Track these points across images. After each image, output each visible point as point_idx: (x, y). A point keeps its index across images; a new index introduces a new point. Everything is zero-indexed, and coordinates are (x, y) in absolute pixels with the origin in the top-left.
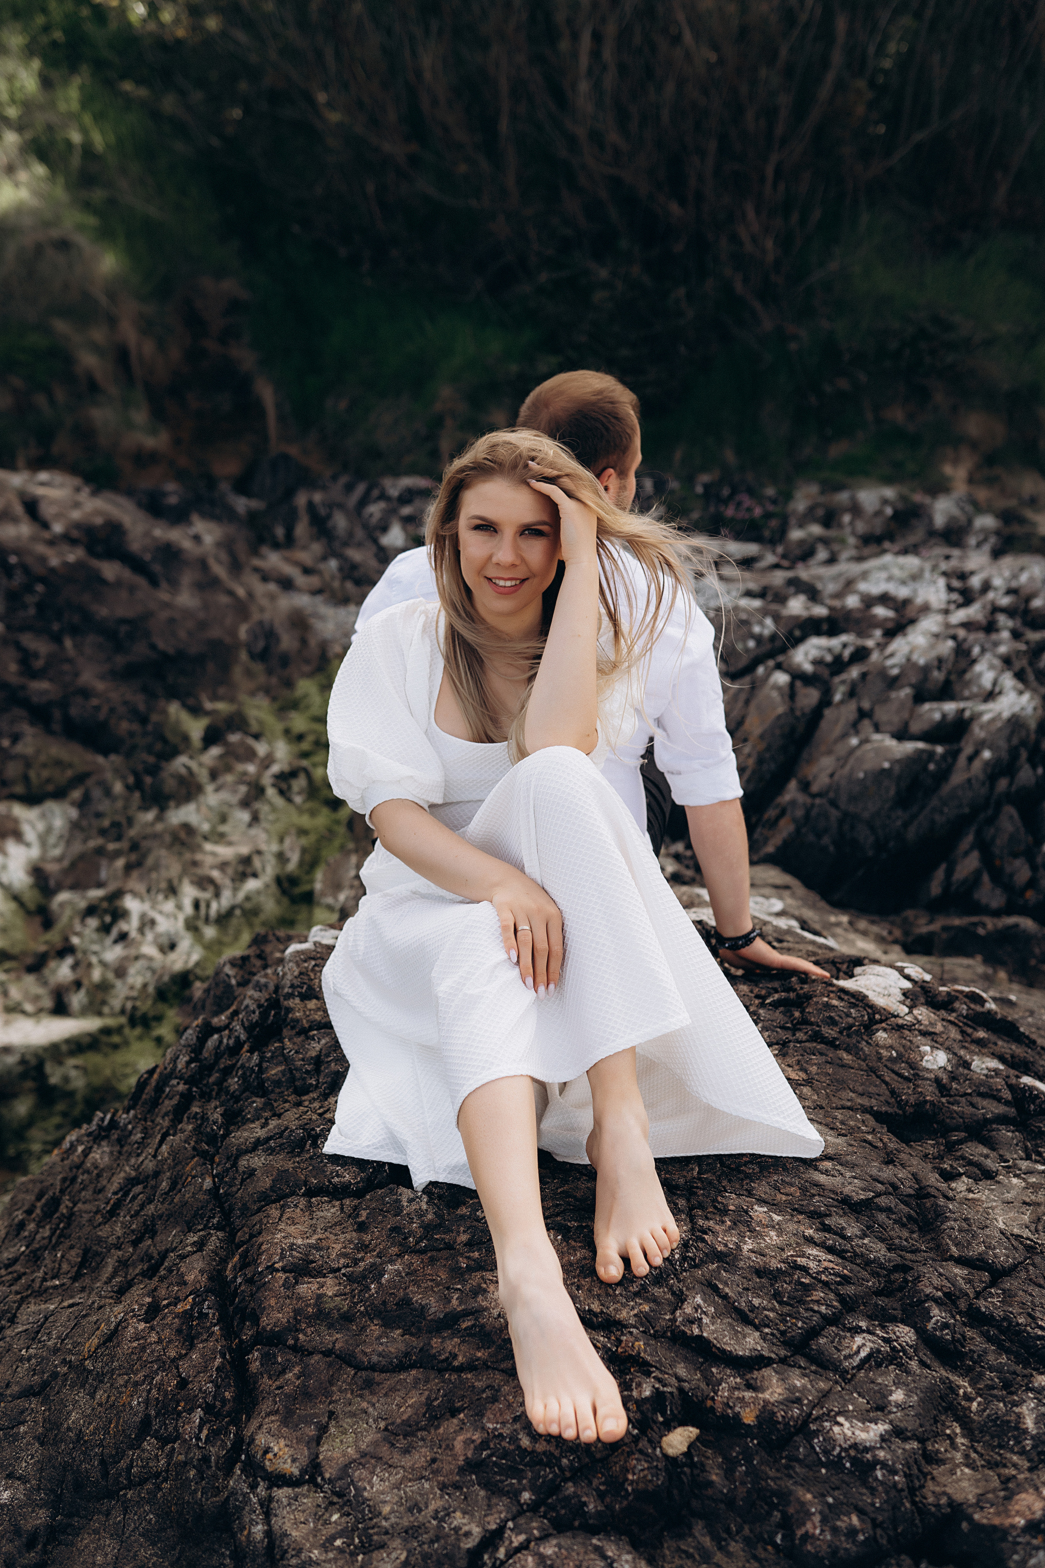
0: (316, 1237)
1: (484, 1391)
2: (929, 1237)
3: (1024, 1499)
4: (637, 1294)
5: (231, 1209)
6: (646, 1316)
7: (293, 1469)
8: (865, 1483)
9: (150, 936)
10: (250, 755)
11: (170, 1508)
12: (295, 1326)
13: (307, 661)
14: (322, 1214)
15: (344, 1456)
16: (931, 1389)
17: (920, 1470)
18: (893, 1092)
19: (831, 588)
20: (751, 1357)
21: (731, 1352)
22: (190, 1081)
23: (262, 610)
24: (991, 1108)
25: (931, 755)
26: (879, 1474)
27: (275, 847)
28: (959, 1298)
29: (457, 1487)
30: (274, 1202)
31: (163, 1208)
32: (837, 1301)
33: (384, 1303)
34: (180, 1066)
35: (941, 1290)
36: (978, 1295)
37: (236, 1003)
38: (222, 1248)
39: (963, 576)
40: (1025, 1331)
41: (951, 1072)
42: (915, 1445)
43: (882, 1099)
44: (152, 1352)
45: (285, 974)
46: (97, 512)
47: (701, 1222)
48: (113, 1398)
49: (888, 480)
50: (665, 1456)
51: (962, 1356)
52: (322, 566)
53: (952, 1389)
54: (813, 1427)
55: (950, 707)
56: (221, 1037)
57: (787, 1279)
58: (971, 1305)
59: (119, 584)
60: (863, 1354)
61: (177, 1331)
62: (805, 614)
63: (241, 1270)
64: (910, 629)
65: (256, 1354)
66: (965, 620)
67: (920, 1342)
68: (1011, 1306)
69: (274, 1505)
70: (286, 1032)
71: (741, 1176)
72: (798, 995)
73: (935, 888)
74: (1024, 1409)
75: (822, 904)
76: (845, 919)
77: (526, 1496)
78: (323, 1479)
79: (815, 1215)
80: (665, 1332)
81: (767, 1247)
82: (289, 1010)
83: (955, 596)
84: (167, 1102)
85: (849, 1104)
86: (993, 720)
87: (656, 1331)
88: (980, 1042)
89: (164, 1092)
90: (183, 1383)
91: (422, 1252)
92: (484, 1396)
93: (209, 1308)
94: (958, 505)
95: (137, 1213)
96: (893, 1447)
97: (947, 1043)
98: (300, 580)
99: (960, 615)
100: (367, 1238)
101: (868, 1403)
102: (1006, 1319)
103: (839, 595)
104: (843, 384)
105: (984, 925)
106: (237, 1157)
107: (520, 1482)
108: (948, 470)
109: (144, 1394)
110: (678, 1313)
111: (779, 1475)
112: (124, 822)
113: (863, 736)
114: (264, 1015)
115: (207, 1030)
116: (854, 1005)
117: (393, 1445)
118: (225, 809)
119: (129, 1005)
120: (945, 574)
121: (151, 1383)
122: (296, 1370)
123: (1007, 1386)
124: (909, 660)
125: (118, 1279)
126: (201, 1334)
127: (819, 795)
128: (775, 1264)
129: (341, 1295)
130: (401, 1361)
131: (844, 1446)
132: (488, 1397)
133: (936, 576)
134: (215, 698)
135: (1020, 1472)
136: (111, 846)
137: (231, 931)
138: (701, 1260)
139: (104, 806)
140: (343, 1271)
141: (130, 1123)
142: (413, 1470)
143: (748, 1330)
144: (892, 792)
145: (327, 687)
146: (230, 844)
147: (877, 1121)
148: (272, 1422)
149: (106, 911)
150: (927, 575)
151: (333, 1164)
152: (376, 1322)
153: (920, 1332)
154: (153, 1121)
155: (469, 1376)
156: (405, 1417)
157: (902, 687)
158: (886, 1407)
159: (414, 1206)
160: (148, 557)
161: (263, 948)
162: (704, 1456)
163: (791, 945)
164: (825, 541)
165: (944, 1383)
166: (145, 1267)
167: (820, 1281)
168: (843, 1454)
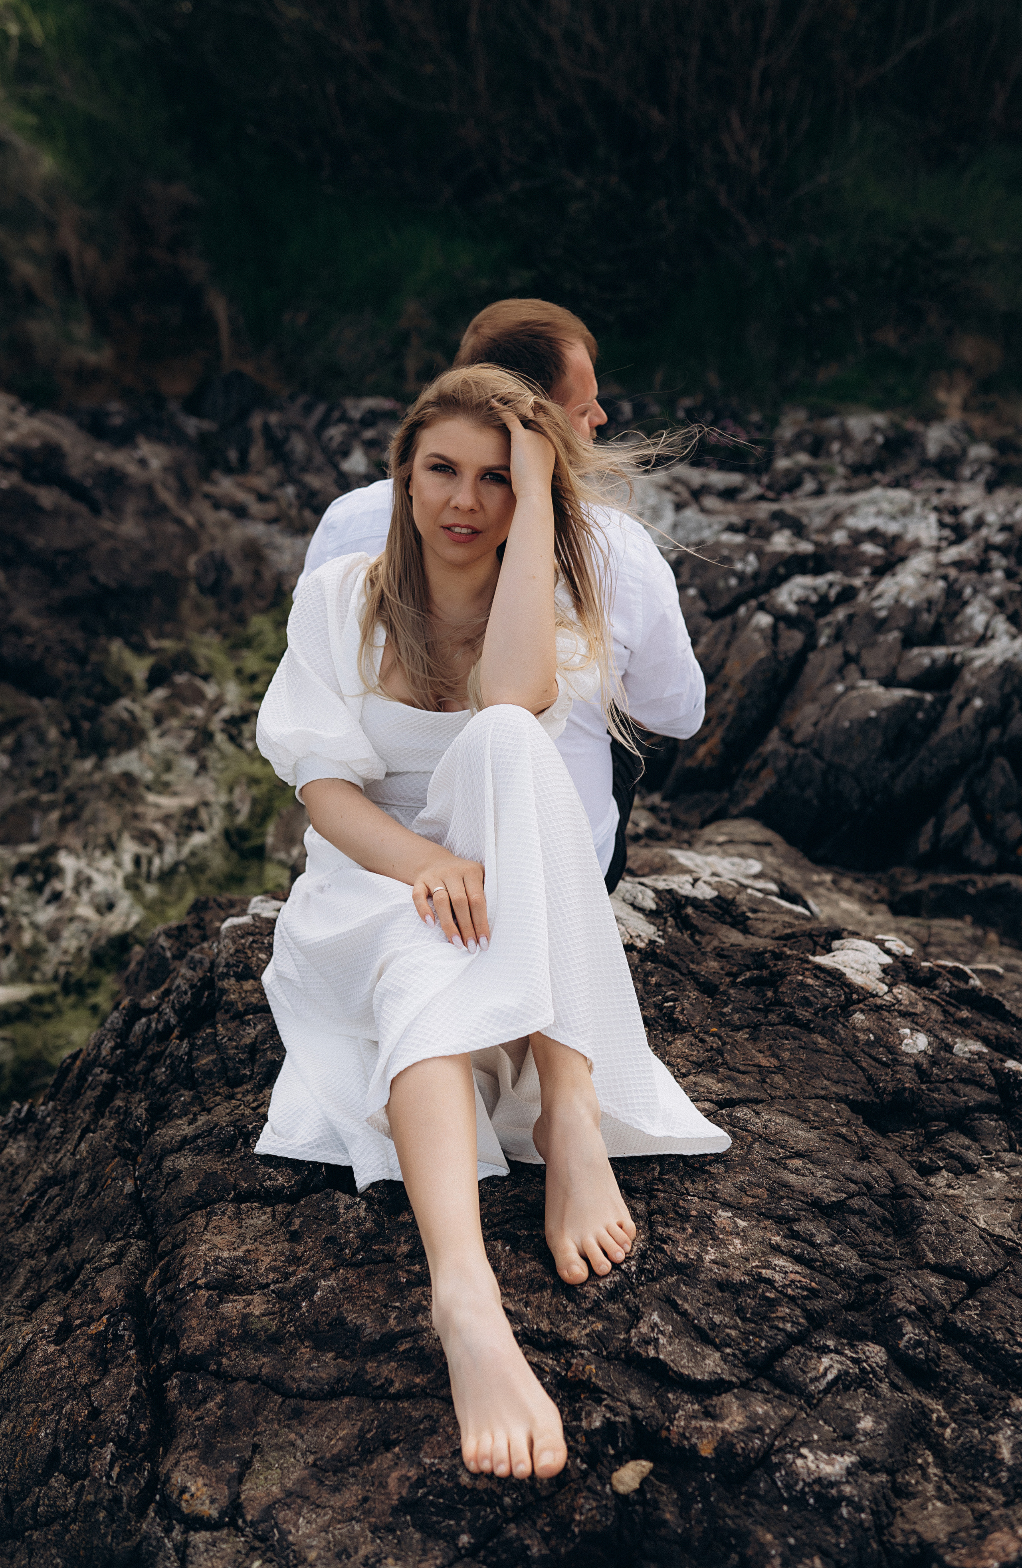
0: (244, 1248)
1: (421, 1422)
2: (904, 1241)
3: (998, 1540)
4: (589, 1311)
5: (154, 1216)
6: (599, 1335)
7: (211, 1511)
8: (830, 1522)
9: (86, 896)
10: (198, 697)
11: (78, 1552)
12: (218, 1349)
13: (262, 597)
14: (251, 1222)
15: (268, 1495)
16: (902, 1415)
17: (888, 1506)
18: (870, 1079)
19: (818, 521)
20: (710, 1382)
21: (688, 1376)
22: (115, 1070)
23: (213, 540)
24: (974, 1096)
25: (920, 702)
26: (844, 1511)
27: (223, 798)
28: (934, 1311)
29: (390, 1529)
30: (200, 1208)
31: (80, 1213)
32: (804, 1317)
33: (316, 1323)
34: (104, 1053)
35: (915, 1304)
36: (954, 1307)
37: (168, 981)
38: (142, 1259)
39: (956, 511)
40: (1003, 1348)
41: (932, 1056)
42: (884, 1478)
43: (858, 1086)
44: (62, 1378)
45: (219, 952)
46: (35, 434)
47: (660, 1230)
48: (19, 1429)
49: (878, 407)
50: (615, 1493)
51: (936, 1376)
52: (278, 493)
53: (925, 1413)
54: (775, 1459)
55: (940, 652)
56: (150, 1021)
57: (751, 1293)
58: (946, 1319)
59: (56, 512)
60: (830, 1377)
61: (90, 1354)
62: (789, 550)
63: (161, 1286)
64: (899, 568)
65: (175, 1381)
66: (957, 558)
67: (891, 1362)
68: (989, 1320)
69: (190, 1551)
70: (219, 1016)
71: (706, 1176)
72: (772, 973)
73: (924, 844)
74: (1000, 1438)
75: (805, 862)
76: (828, 878)
77: (464, 1539)
78: (244, 1521)
79: (783, 1221)
80: (619, 1354)
81: (731, 1257)
82: (223, 992)
83: (947, 533)
84: (89, 1093)
85: (823, 1093)
86: (985, 666)
87: (609, 1353)
88: (963, 1023)
89: (86, 1080)
90: (95, 1413)
91: (359, 1265)
92: (422, 1427)
93: (125, 1329)
94: (951, 433)
95: (53, 1218)
96: (860, 1481)
97: (929, 1025)
98: (255, 508)
99: (952, 554)
100: (300, 1249)
101: (834, 1431)
102: (983, 1335)
103: (827, 530)
104: (833, 303)
105: (974, 884)
106: (162, 1158)
107: (458, 1524)
108: (942, 396)
109: (53, 1425)
110: (633, 1331)
111: (737, 1513)
112: (59, 771)
113: (848, 682)
114: (197, 996)
115: (135, 1012)
116: (829, 984)
117: (322, 1482)
118: (171, 756)
119: (62, 971)
120: (936, 509)
121: (60, 1413)
122: (219, 1399)
123: (985, 1410)
124: (897, 601)
125: (30, 1293)
126: (116, 1358)
127: (802, 745)
128: (738, 1277)
129: (269, 1314)
130: (332, 1388)
131: (808, 1480)
132: (425, 1428)
133: (927, 511)
134: (160, 635)
135: (995, 1507)
136: (45, 798)
137: (175, 889)
138: (659, 1272)
139: (38, 754)
140: (272, 1287)
141: (48, 1115)
142: (343, 1510)
143: (708, 1351)
144: (879, 743)
145: (282, 623)
146: (175, 794)
147: (852, 1111)
148: (190, 1458)
149: (38, 869)
150: (918, 509)
151: (265, 1165)
152: (306, 1344)
153: (892, 1351)
154: (74, 1113)
155: (406, 1405)
156: (335, 1451)
157: (890, 630)
158: (852, 1436)
159: (351, 1214)
160: (88, 482)
161: (202, 915)
162: (658, 1491)
163: (766, 915)
164: (812, 471)
165: (916, 1407)
166: (60, 1279)
167: (786, 1295)
168: (807, 1489)
